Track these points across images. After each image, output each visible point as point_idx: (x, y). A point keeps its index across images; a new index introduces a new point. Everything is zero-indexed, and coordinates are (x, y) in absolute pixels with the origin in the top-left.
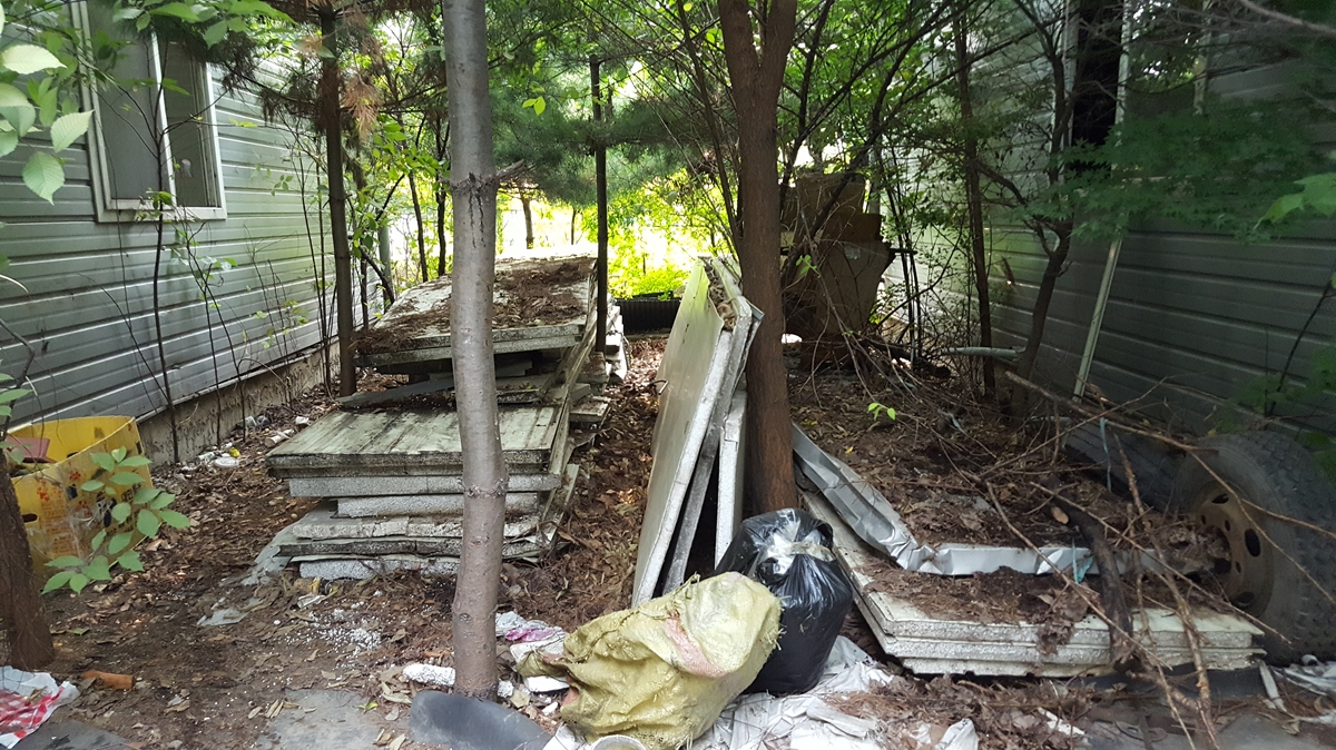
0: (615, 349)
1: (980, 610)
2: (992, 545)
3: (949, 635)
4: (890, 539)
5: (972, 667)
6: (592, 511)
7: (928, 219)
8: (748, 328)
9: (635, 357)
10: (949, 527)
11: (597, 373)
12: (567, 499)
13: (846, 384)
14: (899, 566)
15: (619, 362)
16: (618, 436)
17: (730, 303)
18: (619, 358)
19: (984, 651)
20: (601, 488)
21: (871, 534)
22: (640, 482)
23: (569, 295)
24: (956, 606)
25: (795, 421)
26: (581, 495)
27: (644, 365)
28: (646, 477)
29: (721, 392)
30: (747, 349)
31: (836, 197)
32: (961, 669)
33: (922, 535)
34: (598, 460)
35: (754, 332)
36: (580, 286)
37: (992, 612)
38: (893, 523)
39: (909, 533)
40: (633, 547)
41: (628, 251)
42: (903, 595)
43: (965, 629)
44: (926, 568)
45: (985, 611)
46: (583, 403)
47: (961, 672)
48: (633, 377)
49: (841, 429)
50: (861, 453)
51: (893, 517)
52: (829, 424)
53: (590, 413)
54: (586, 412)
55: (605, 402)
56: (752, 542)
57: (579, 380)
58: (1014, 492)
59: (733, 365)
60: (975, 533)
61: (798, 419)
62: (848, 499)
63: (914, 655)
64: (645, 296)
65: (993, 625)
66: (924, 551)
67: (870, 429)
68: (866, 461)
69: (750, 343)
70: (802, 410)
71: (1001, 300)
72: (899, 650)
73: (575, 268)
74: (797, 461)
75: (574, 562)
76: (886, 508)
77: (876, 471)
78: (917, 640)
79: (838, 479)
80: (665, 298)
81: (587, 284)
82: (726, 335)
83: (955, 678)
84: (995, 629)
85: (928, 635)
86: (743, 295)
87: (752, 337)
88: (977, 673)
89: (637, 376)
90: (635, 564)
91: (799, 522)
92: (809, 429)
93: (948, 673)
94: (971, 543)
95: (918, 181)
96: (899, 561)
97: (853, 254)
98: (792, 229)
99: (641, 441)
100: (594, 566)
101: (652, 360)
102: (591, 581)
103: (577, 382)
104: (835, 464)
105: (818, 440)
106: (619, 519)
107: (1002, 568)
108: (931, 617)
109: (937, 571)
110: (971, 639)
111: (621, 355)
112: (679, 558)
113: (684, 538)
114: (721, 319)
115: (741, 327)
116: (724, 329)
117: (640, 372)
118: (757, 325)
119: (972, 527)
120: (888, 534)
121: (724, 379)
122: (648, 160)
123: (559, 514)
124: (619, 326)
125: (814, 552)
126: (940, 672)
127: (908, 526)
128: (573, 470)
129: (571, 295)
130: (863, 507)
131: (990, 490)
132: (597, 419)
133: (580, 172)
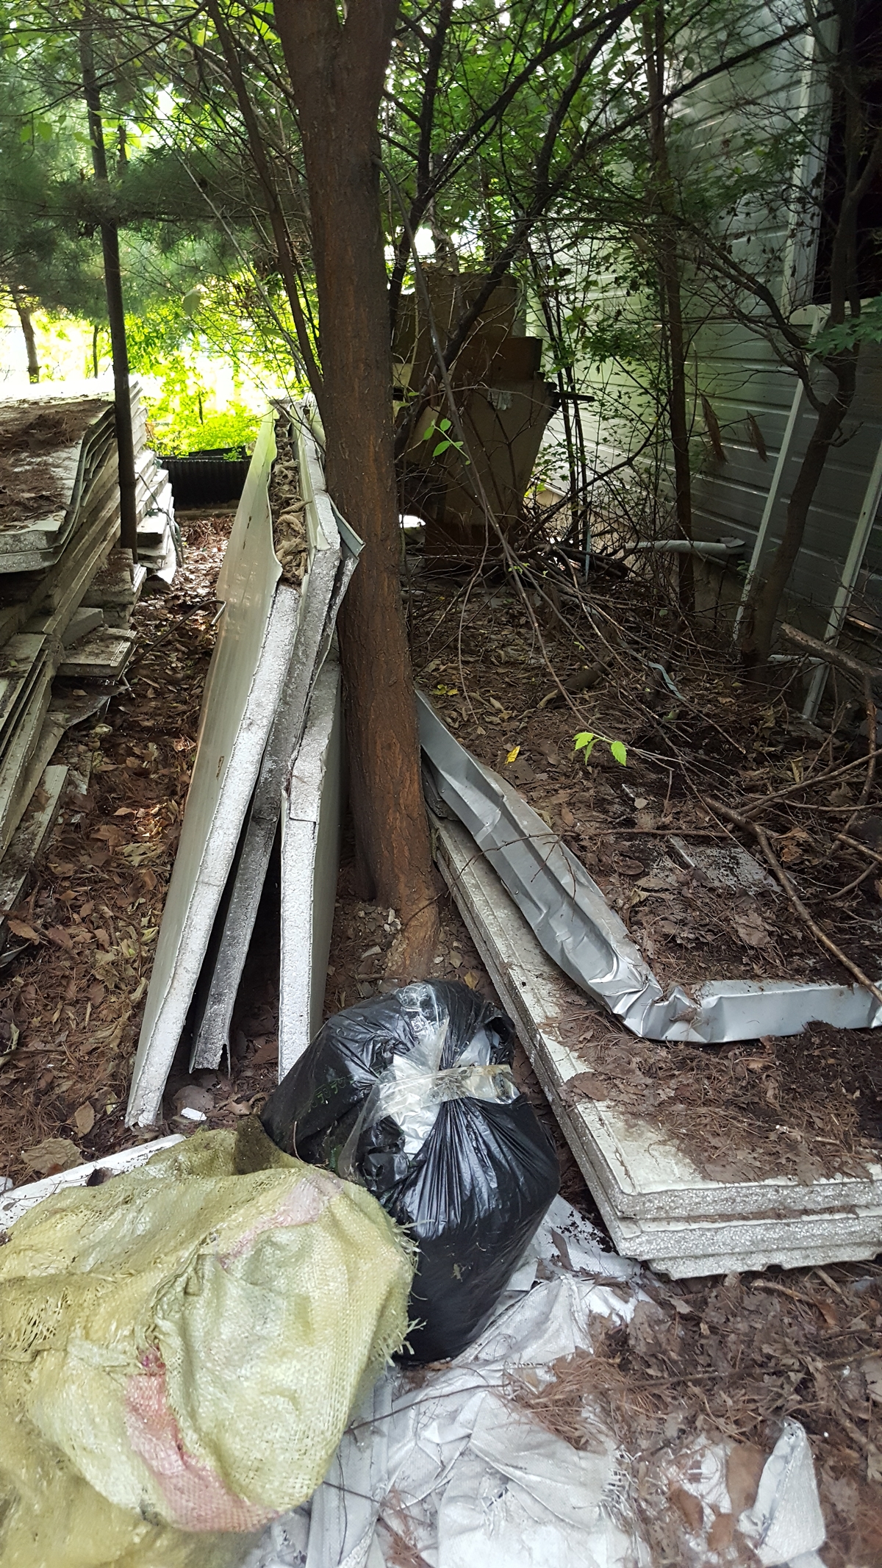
0: (155, 539)
1: (792, 1146)
2: (792, 978)
3: (739, 1209)
4: (609, 978)
5: (778, 1258)
6: (84, 859)
7: (604, 347)
8: (333, 573)
9: (191, 544)
10: (710, 938)
11: (116, 589)
12: (38, 839)
13: (495, 603)
14: (629, 1031)
15: (163, 558)
16: (150, 694)
17: (302, 509)
18: (163, 552)
19: (806, 1230)
20: (104, 810)
21: (571, 957)
22: (176, 790)
23: (42, 472)
24: (751, 1139)
25: (423, 687)
26: (68, 824)
27: (203, 559)
28: (185, 778)
29: (285, 699)
30: (334, 614)
31: (479, 306)
32: (758, 1263)
33: (666, 966)
34: (109, 747)
35: (346, 580)
36: (64, 455)
37: (817, 1150)
38: (614, 945)
39: (645, 969)
40: (149, 934)
41: (178, 387)
42: (643, 1108)
43: (771, 1195)
44: (676, 1032)
45: (803, 1148)
46: (89, 642)
47: (758, 1268)
48: (187, 580)
49: (497, 704)
50: (533, 757)
51: (611, 926)
52: (476, 695)
53: (99, 662)
54: (91, 661)
55: (127, 639)
56: (346, 1074)
57: (85, 603)
58: (807, 848)
59: (307, 645)
60: (758, 953)
61: (430, 684)
62: (521, 864)
63: (675, 1254)
64: (205, 453)
65: (823, 1181)
66: (673, 1006)
67: (542, 704)
68: (544, 776)
69: (339, 601)
70: (432, 666)
71: (704, 469)
72: (645, 1248)
73: (58, 423)
74: (428, 768)
75: (31, 989)
76: (592, 900)
77: (563, 796)
78: (681, 1226)
79: (498, 812)
80: (233, 457)
81: (76, 452)
82: (287, 595)
83: (748, 1276)
84: (826, 1189)
85: (701, 1211)
86: (326, 491)
87: (343, 589)
88: (787, 1266)
89: (192, 577)
90: (148, 978)
91: (446, 1021)
92: (445, 704)
93: (734, 1272)
94: (755, 977)
95: (586, 290)
96: (627, 1022)
97: (502, 400)
98: (409, 361)
99: (185, 702)
100: (72, 992)
101: (215, 550)
102: (63, 1020)
103: (81, 605)
104: (494, 785)
105: (461, 729)
106: (129, 876)
107: (815, 1026)
108: (706, 1176)
109: (697, 1038)
110: (780, 1213)
111: (167, 547)
112: (218, 1000)
113: (227, 967)
114: (276, 558)
115: (320, 571)
116: (283, 580)
117: (197, 570)
118: (350, 566)
119: (754, 943)
120: (603, 964)
121: (290, 672)
122: (193, 249)
123: (16, 878)
124: (166, 499)
125: (479, 1087)
126: (720, 1271)
127: (643, 951)
128: (56, 778)
129: (45, 472)
130: (549, 888)
131: (763, 841)
132: (109, 672)
133: (84, 267)
